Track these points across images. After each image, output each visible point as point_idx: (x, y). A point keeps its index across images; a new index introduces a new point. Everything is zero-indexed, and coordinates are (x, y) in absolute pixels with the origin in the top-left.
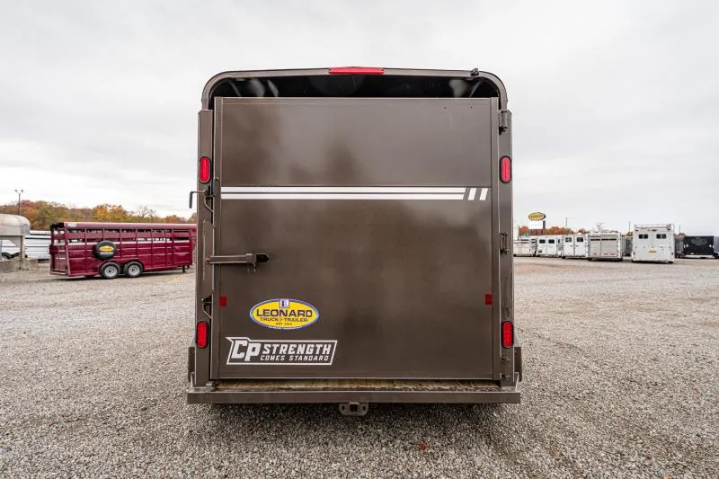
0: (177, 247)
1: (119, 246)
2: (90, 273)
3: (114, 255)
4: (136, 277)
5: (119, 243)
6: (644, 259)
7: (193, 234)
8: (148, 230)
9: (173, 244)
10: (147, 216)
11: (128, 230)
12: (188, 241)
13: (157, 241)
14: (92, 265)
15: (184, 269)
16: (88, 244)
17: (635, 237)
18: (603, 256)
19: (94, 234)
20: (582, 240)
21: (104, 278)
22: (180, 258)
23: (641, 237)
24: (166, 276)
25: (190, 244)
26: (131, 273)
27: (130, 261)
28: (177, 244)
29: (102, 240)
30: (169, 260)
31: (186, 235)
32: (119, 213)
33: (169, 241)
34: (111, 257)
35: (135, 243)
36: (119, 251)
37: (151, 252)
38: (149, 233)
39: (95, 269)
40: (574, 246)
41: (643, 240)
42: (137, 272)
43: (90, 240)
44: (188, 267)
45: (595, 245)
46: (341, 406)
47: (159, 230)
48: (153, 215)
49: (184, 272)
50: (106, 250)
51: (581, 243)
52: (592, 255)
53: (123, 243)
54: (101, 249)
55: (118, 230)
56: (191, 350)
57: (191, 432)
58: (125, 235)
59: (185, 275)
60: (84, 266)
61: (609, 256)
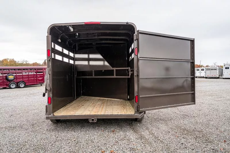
0: (38, 76)
1: (16, 76)
2: (5, 86)
3: (14, 79)
4: (23, 88)
5: (16, 75)
6: (227, 77)
7: (44, 70)
8: (27, 69)
9: (37, 75)
10: (24, 63)
11: (18, 70)
12: (42, 73)
13: (30, 73)
14: (6, 83)
15: (41, 84)
16: (4, 75)
17: (224, 68)
18: (211, 76)
19: (5, 71)
20: (203, 70)
21: (11, 88)
22: (40, 80)
23: (226, 68)
24: (35, 87)
25: (43, 75)
26: (21, 86)
27: (20, 82)
28: (38, 75)
29: (9, 73)
30: (35, 81)
31: (42, 71)
32: (13, 62)
33: (35, 74)
34: (13, 80)
35: (22, 74)
36: (16, 78)
37: (28, 78)
38: (27, 70)
39: (7, 85)
40: (200, 73)
41: (227, 69)
42: (23, 86)
43: (4, 74)
44: (43, 84)
45: (208, 72)
46: (89, 120)
47: (31, 69)
48: (27, 63)
49: (41, 85)
50: (11, 77)
51: (202, 71)
52: (207, 76)
53: (17, 74)
54: (9, 77)
55: (15, 70)
56: (46, 106)
57: (47, 129)
58: (18, 71)
59: (42, 87)
60: (2, 84)
61: (214, 76)
